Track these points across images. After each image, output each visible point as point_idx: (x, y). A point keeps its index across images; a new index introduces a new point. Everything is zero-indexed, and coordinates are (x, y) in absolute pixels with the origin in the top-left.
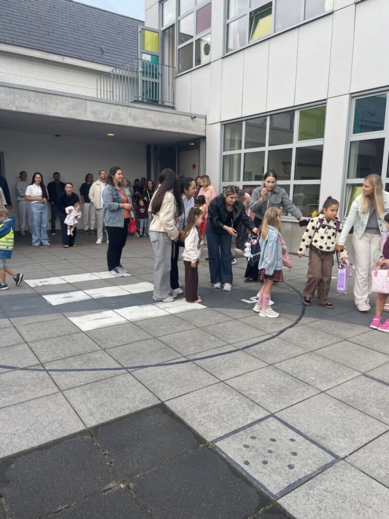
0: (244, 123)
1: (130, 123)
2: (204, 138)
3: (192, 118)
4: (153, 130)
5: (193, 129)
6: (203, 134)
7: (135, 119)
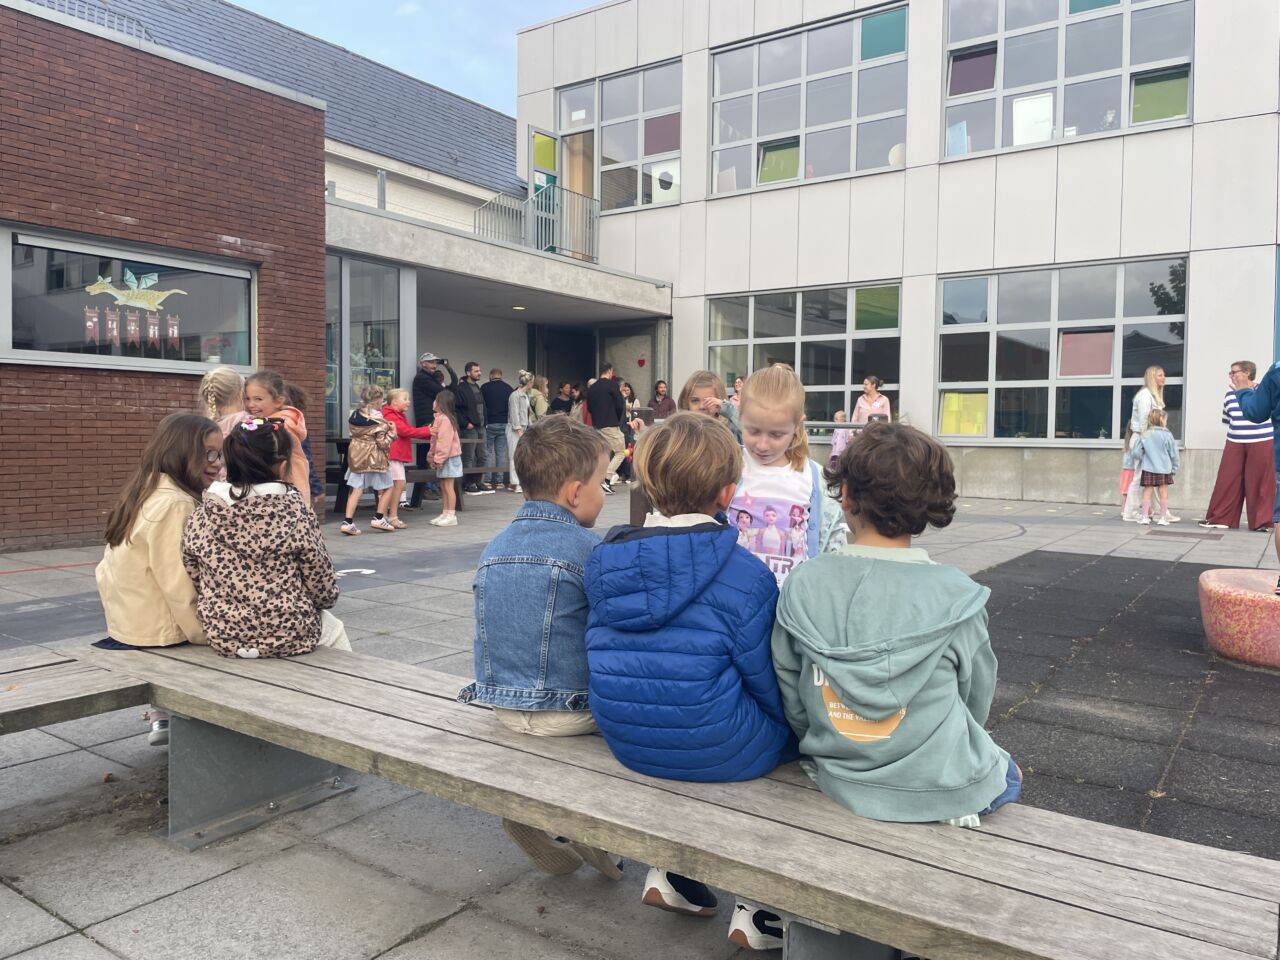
0: (752, 301)
1: (590, 294)
2: (671, 317)
3: (658, 287)
4: (614, 305)
5: (656, 304)
6: (668, 313)
7: (596, 288)
